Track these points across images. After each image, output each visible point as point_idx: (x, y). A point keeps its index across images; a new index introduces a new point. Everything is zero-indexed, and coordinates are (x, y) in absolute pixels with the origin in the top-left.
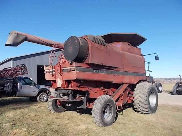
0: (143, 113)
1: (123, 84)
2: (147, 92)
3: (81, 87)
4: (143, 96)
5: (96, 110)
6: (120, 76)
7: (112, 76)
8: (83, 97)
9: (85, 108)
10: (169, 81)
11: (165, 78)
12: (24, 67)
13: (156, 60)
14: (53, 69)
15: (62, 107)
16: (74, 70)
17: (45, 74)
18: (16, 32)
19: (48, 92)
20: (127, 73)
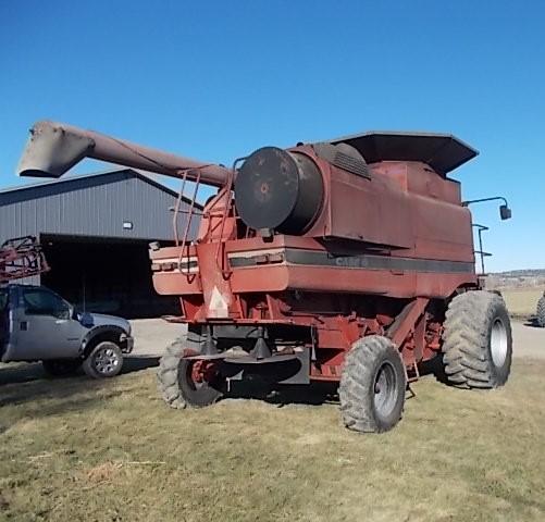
0: (471, 387)
1: (415, 299)
2: (485, 322)
3: (295, 313)
4: (473, 335)
5: (354, 384)
6: (407, 272)
7: (385, 274)
8: (297, 345)
9: (308, 382)
10: (514, 283)
11: (502, 272)
12: (31, 247)
13: (503, 218)
14: (189, 256)
15: (209, 385)
16: (280, 259)
17: (152, 272)
18: (57, 126)
19: (121, 340)
20: (426, 264)
